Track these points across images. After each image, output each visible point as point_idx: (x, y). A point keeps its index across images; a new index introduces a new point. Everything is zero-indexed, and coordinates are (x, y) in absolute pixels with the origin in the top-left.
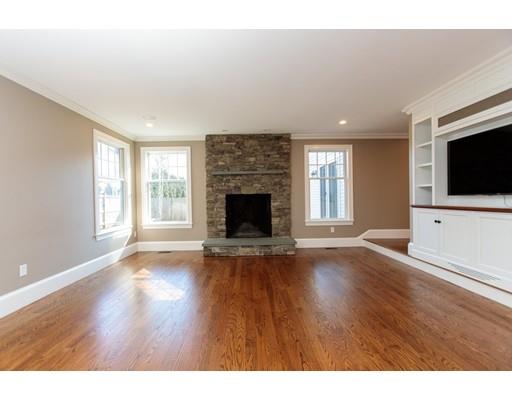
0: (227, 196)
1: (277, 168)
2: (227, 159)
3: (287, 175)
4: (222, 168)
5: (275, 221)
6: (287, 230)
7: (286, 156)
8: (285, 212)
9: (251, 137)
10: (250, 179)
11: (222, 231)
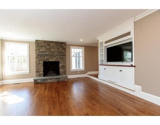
0: (44, 62)
1: (61, 53)
2: (44, 49)
3: (65, 55)
4: (42, 52)
5: (61, 70)
6: (65, 73)
7: (65, 49)
8: (64, 67)
9: (53, 42)
10: (52, 56)
11: (42, 74)
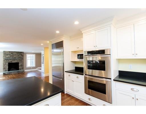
0: (9, 63)
1: (21, 58)
2: (9, 56)
3: (23, 59)
4: (8, 58)
5: (20, 67)
6: (23, 69)
7: (23, 56)
8: (22, 65)
9: (15, 52)
10: (14, 60)
11: (7, 70)
